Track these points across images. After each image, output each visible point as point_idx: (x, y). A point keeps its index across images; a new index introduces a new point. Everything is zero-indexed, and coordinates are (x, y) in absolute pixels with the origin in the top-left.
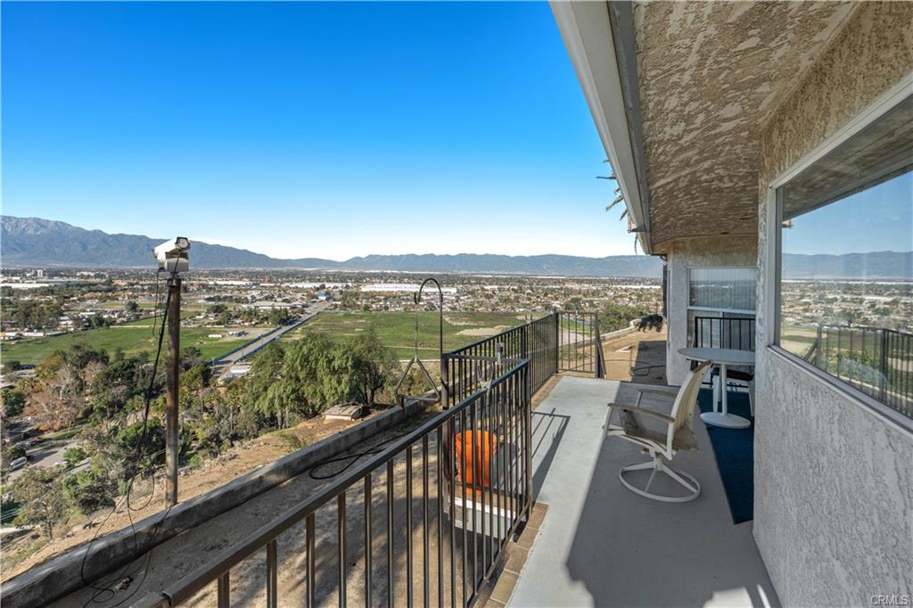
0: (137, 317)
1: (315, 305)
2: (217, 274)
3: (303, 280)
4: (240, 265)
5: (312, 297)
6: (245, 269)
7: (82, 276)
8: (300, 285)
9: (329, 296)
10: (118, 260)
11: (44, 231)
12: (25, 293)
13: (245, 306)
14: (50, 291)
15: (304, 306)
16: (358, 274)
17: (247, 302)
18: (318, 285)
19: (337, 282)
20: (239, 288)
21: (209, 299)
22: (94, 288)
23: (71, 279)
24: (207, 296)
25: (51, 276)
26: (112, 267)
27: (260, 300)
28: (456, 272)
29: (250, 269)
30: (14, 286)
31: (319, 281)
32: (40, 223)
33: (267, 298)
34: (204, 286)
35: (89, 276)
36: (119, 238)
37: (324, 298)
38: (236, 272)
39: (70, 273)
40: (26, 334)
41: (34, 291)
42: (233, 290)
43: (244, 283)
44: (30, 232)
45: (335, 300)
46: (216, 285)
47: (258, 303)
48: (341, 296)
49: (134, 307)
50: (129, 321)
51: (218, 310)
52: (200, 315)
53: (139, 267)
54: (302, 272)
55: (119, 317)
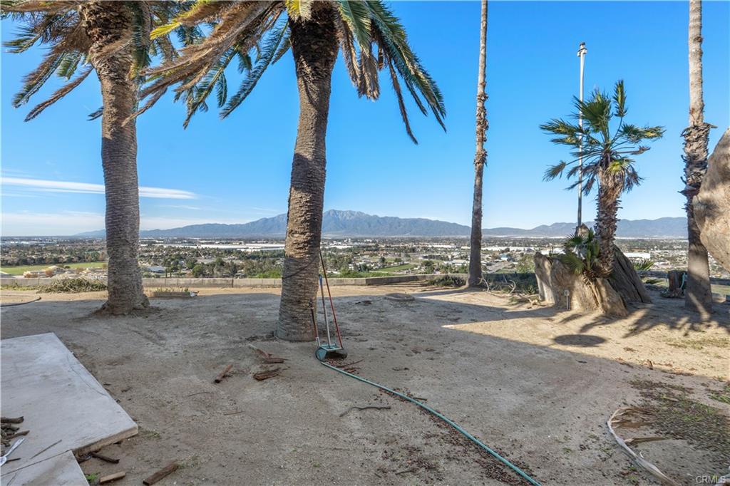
0: (384, 267)
1: (497, 264)
2: (436, 241)
3: (494, 245)
4: (451, 234)
5: (496, 258)
6: (454, 236)
7: (367, 242)
8: (489, 249)
9: (511, 258)
10: (384, 232)
11: (352, 217)
12: (340, 251)
13: (446, 262)
14: (350, 250)
15: (488, 265)
16: (543, 240)
17: (448, 260)
18: (503, 248)
19: (521, 246)
20: (446, 250)
21: (426, 257)
22: (369, 249)
23: (362, 244)
24: (425, 255)
25: (354, 242)
26: (382, 236)
27: (456, 259)
28: (656, 237)
29: (458, 237)
30: (338, 247)
31: (506, 245)
32: (352, 213)
33: (462, 258)
34: (425, 248)
35: (369, 242)
36: (385, 219)
37: (506, 259)
38: (448, 239)
39: (362, 240)
40: (334, 272)
41: (344, 250)
42: (442, 252)
43: (450, 247)
44: (348, 218)
45: (514, 261)
46: (433, 247)
47: (454, 261)
48: (521, 258)
49: (383, 260)
50: (380, 268)
51: (427, 264)
52: (416, 266)
53: (394, 237)
54: (495, 238)
55: (375, 266)
